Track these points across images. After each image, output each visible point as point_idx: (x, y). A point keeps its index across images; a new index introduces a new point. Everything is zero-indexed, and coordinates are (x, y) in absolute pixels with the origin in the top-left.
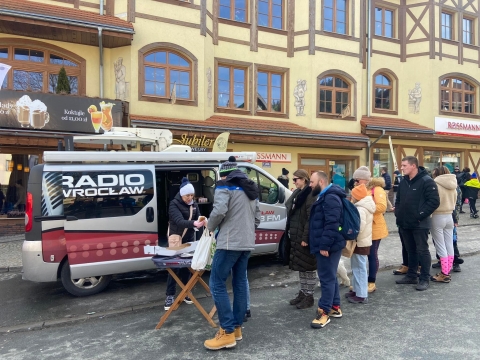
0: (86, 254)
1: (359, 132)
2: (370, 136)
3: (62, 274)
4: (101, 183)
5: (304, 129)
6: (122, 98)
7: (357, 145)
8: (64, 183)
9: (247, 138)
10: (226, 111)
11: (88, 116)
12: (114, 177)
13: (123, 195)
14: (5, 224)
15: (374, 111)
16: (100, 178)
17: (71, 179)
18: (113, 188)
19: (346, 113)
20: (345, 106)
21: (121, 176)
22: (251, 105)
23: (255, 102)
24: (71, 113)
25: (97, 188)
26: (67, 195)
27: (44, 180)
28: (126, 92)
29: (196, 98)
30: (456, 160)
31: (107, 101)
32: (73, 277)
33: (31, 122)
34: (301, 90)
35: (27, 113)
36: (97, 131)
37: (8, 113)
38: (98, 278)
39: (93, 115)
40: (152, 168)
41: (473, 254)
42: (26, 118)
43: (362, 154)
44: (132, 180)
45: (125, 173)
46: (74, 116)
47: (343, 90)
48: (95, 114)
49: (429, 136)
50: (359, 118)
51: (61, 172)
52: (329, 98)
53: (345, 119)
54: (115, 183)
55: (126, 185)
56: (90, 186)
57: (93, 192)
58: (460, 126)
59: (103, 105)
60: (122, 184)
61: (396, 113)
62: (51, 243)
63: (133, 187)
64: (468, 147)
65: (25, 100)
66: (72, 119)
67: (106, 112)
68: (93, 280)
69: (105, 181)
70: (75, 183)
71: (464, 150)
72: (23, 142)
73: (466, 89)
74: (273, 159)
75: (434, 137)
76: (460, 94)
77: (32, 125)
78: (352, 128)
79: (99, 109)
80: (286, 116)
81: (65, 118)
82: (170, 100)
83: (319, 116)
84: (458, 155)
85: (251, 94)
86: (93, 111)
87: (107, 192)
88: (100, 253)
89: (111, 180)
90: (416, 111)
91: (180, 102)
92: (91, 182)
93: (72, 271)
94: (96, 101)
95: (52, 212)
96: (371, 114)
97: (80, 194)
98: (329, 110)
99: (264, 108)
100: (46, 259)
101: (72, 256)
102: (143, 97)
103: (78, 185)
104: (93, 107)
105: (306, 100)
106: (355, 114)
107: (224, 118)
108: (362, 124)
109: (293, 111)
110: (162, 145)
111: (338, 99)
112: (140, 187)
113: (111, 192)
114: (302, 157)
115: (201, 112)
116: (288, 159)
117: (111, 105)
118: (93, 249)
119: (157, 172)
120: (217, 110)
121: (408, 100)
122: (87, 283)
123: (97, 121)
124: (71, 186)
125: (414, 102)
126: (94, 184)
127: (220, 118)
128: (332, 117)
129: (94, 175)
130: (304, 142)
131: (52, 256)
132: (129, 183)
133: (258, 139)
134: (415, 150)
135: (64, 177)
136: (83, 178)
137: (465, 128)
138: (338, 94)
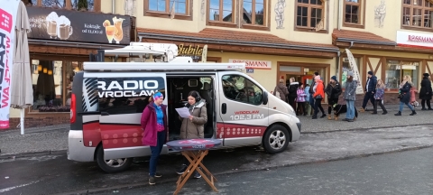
0: (115, 141)
1: (330, 43)
2: (340, 47)
3: (98, 155)
4: (126, 87)
5: (283, 40)
6: (130, 14)
7: (328, 55)
8: (99, 87)
9: (234, 48)
10: (216, 24)
11: (103, 29)
12: (136, 82)
13: (143, 96)
14: (37, 117)
15: (344, 25)
16: (125, 83)
17: (104, 84)
18: (135, 90)
19: (320, 27)
20: (319, 20)
21: (141, 82)
22: (237, 19)
23: (241, 17)
24: (90, 27)
25: (123, 91)
26: (101, 96)
27: (84, 84)
28: (133, 9)
29: (191, 14)
30: (414, 68)
31: (118, 16)
32: (105, 159)
33: (58, 34)
34: (281, 6)
35: (55, 26)
36: (110, 42)
37: (40, 26)
38: (123, 159)
39: (107, 29)
40: (164, 76)
41: (421, 148)
42: (54, 31)
43: (332, 63)
44: (149, 85)
45: (144, 79)
46: (92, 29)
47: (317, 6)
48: (109, 28)
49: (391, 48)
50: (331, 31)
51: (96, 78)
52: (305, 14)
53: (318, 32)
54: (136, 87)
55: (144, 89)
56: (118, 90)
57: (120, 94)
58: (418, 39)
59: (115, 20)
60: (141, 88)
61: (363, 27)
62: (90, 132)
63: (150, 90)
64: (426, 57)
65: (53, 16)
66: (90, 32)
67: (117, 25)
68: (120, 161)
69: (129, 85)
70: (107, 87)
71: (422, 60)
72: (52, 50)
73: (427, 6)
74: (256, 66)
75: (396, 48)
76: (420, 10)
77: (59, 36)
78: (325, 40)
79: (112, 23)
80: (268, 29)
81: (85, 31)
82: (170, 15)
83: (296, 29)
84: (416, 64)
85: (238, 10)
86: (107, 25)
87: (131, 94)
88: (125, 141)
89: (133, 85)
90: (381, 26)
91: (178, 17)
92: (119, 86)
93: (105, 153)
94: (110, 16)
95: (90, 109)
96: (341, 27)
97: (111, 95)
98: (305, 24)
99: (249, 22)
100: (86, 144)
101: (105, 142)
102: (147, 13)
103: (109, 88)
104: (107, 21)
105: (285, 15)
106: (328, 28)
107: (215, 30)
108: (333, 36)
109: (274, 24)
110: (170, 56)
111: (313, 14)
112: (154, 90)
113: (134, 94)
114: (280, 64)
115: (195, 26)
116: (269, 66)
117: (121, 20)
118: (121, 138)
119: (168, 78)
120: (209, 23)
121: (373, 16)
122: (116, 163)
123: (110, 33)
124: (104, 89)
125: (379, 17)
126: (121, 88)
127: (211, 30)
128: (307, 30)
129: (121, 81)
130: (283, 52)
131: (91, 143)
132: (146, 87)
133: (243, 49)
134: (378, 60)
135: (99, 82)
136: (113, 83)
137: (424, 40)
138: (313, 10)
